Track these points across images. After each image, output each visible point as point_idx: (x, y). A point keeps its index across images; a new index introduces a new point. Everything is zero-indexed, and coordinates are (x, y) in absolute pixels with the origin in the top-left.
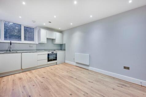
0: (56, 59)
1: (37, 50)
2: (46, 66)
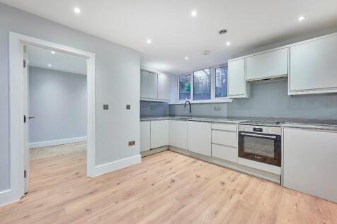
0: (277, 161)
1: (229, 118)
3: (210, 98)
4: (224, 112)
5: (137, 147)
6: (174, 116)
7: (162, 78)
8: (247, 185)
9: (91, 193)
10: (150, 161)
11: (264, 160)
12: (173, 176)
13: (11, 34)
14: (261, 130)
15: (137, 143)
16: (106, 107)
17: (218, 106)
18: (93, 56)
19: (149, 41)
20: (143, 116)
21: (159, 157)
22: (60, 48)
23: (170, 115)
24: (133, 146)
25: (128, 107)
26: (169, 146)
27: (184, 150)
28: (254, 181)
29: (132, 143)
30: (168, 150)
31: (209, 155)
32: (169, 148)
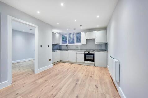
0: (93, 60)
1: (81, 50)
2: (83, 64)
3: (74, 43)
4: (79, 48)
5: (51, 61)
6: (61, 49)
7: (57, 35)
8: (87, 67)
9: (42, 77)
10: (56, 66)
11: (91, 60)
12: (67, 69)
13: (8, 16)
14: (90, 53)
15: (52, 60)
16: (41, 46)
17: (77, 46)
18: (37, 27)
19: (58, 24)
20: (53, 50)
21: (58, 65)
22: (24, 22)
23: (59, 49)
24: (50, 61)
25: (49, 46)
26: (61, 61)
27: (67, 61)
28: (89, 66)
29: (50, 60)
30: (60, 62)
31: (76, 62)
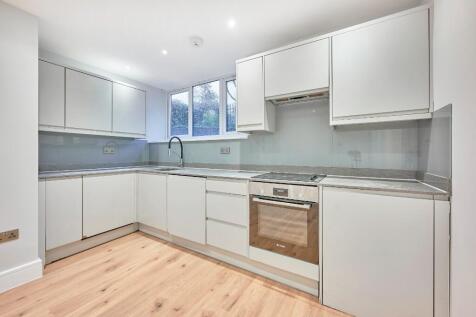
0: (310, 252)
3: (218, 132)
14: (285, 192)
17: (224, 146)
26: (139, 224)
27: (162, 231)
30: (137, 231)
32: (137, 229)
